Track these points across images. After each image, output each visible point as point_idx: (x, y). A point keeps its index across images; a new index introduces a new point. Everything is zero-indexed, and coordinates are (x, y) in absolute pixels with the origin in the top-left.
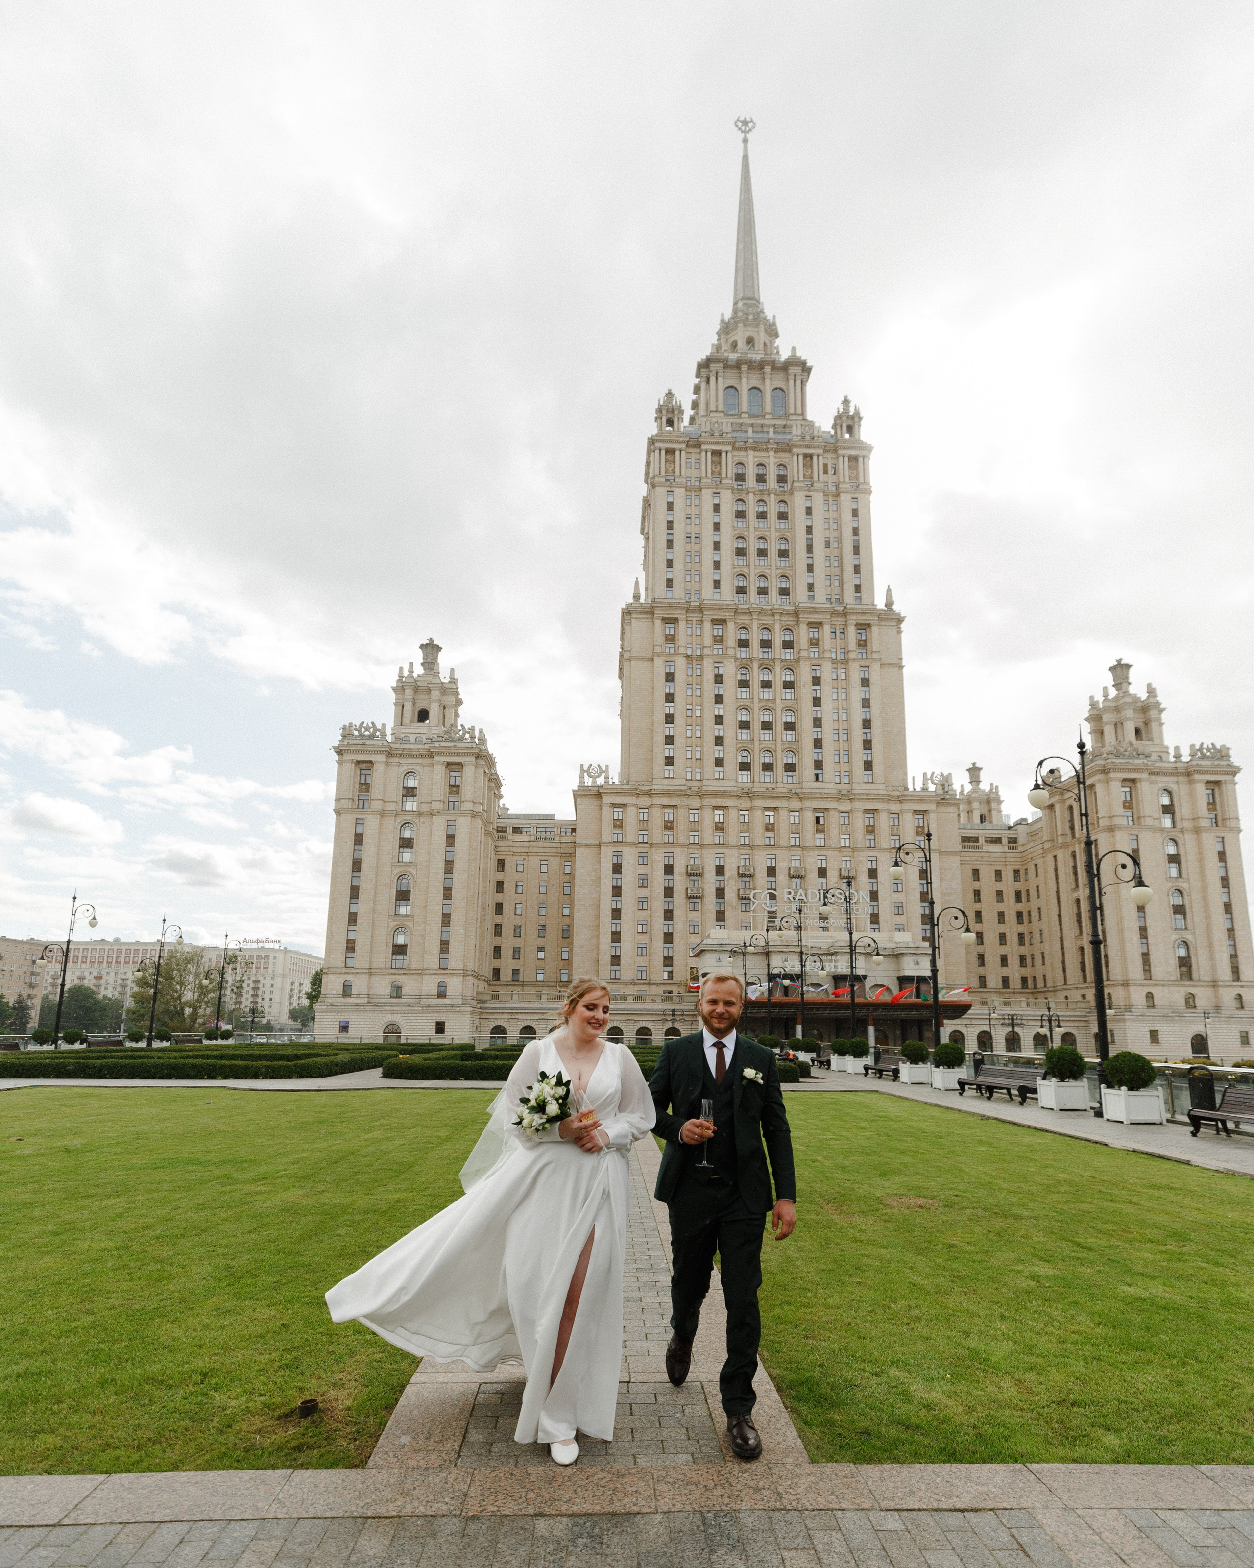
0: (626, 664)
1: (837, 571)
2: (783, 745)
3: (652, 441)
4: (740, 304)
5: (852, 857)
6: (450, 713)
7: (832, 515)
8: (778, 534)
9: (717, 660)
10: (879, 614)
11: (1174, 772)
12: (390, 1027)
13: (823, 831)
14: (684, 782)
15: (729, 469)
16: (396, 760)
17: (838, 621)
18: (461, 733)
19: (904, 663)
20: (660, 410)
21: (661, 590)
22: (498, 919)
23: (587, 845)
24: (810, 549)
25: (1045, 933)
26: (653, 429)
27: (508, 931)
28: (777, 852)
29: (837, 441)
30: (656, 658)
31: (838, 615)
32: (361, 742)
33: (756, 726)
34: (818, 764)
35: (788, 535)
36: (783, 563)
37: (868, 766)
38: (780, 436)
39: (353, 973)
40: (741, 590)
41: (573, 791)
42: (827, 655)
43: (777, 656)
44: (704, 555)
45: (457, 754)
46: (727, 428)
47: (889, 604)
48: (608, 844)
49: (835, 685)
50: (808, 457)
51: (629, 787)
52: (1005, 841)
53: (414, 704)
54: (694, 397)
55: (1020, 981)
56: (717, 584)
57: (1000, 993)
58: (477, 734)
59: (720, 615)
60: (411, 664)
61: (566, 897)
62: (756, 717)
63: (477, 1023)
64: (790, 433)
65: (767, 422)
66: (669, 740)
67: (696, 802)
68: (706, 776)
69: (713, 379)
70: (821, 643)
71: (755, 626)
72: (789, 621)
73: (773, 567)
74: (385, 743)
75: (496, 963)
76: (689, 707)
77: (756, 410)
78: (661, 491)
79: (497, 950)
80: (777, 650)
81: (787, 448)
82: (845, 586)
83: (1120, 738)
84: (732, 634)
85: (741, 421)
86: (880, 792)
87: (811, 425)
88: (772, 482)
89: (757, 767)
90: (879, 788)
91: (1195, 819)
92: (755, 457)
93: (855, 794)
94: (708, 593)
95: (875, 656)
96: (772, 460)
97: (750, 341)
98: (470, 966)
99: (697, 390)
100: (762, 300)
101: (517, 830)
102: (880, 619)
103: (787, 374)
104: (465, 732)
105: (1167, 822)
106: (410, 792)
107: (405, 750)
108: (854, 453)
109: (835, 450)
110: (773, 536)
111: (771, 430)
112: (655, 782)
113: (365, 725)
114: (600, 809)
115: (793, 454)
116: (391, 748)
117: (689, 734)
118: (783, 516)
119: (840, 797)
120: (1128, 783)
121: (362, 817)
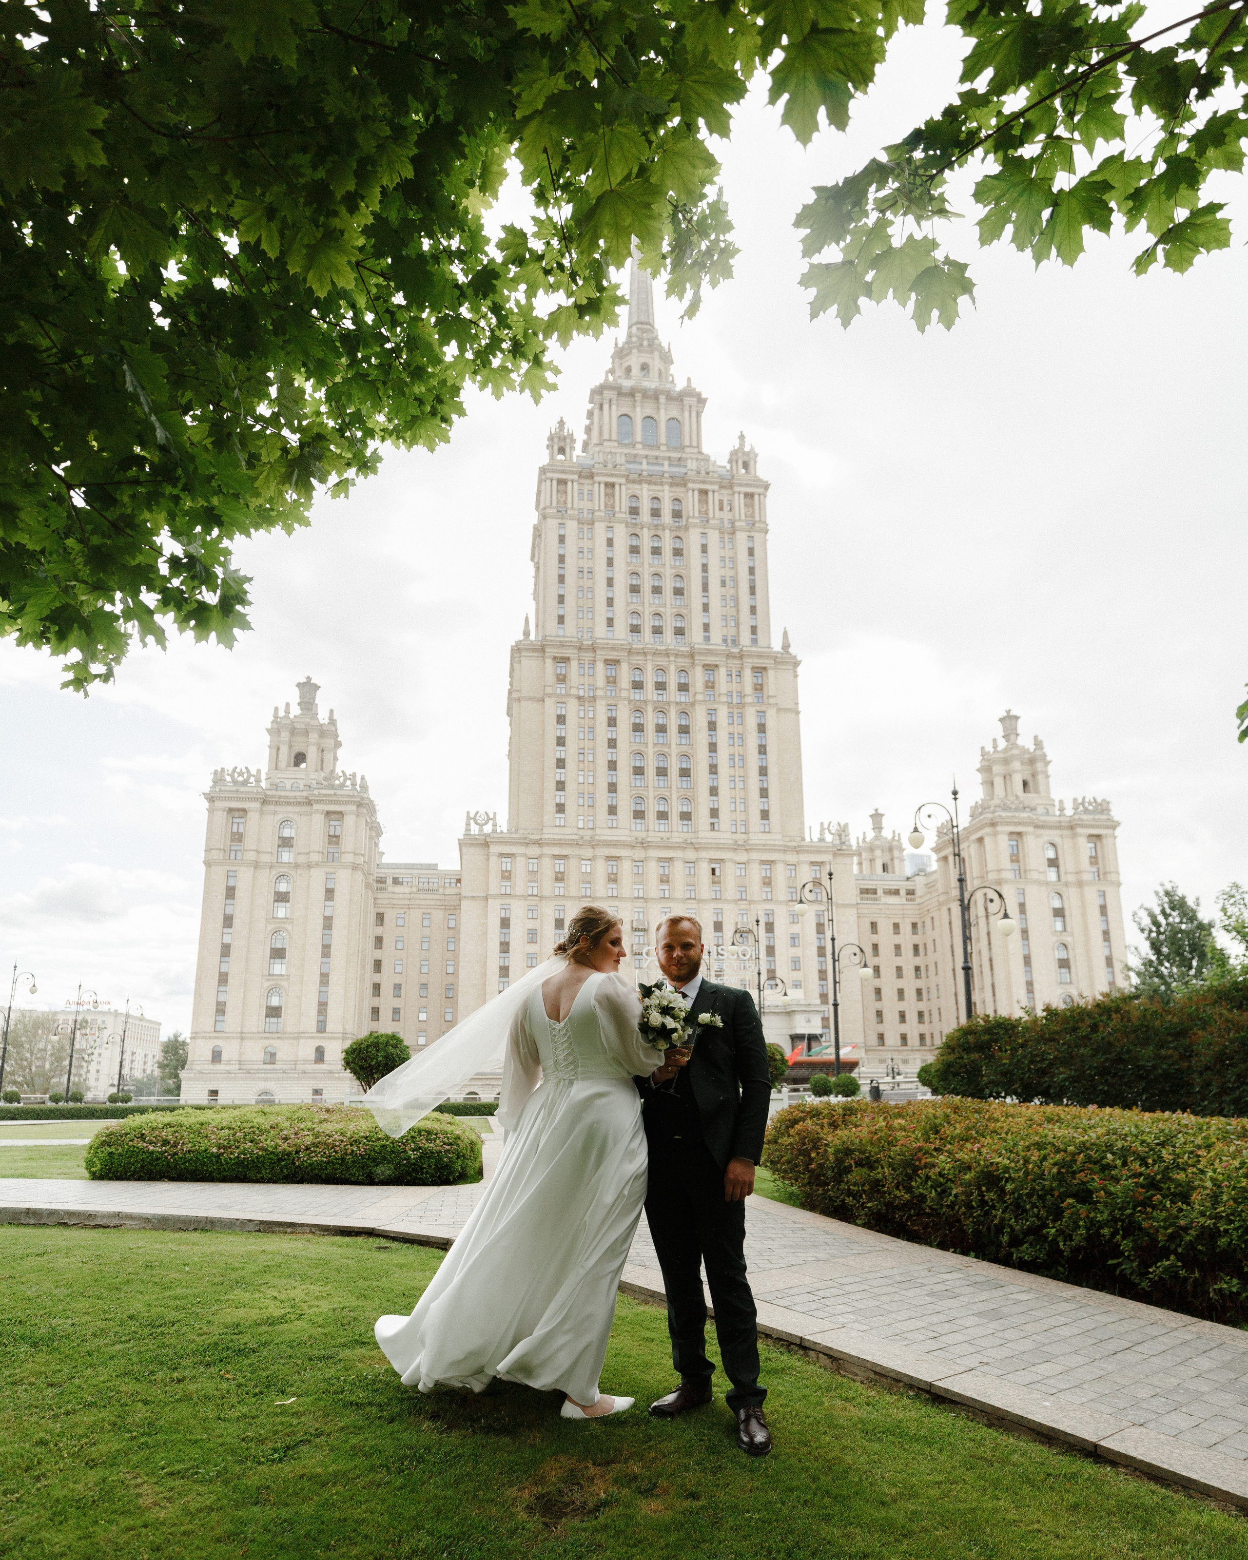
0: (515, 705)
1: (733, 612)
2: (678, 792)
3: (543, 471)
4: (634, 329)
5: (746, 910)
6: (328, 756)
7: (728, 553)
8: (674, 571)
9: (610, 702)
10: (776, 657)
11: (1059, 827)
12: (265, 1095)
13: (719, 882)
14: (575, 831)
15: (622, 503)
16: (271, 808)
17: (735, 664)
18: (342, 779)
19: (801, 708)
20: (551, 438)
21: (552, 627)
22: (377, 978)
23: (473, 897)
24: (705, 588)
25: (941, 988)
26: (544, 459)
27: (387, 990)
28: (671, 905)
29: (733, 477)
30: (547, 700)
31: (734, 657)
32: (234, 789)
33: (651, 772)
34: (714, 813)
35: (683, 572)
36: (678, 601)
37: (765, 815)
38: (675, 470)
39: (223, 1038)
40: (635, 629)
41: (459, 840)
42: (723, 699)
43: (672, 699)
44: (597, 592)
45: (338, 803)
46: (621, 460)
47: (786, 646)
49: (731, 731)
50: (704, 493)
51: (517, 836)
52: (903, 892)
53: (290, 747)
54: (587, 422)
55: (918, 1039)
56: (610, 622)
57: (898, 1050)
58: (358, 781)
59: (614, 655)
60: (288, 705)
61: (450, 954)
62: (650, 762)
64: (686, 466)
65: (662, 454)
66: (561, 786)
67: (588, 852)
68: (600, 824)
69: (606, 407)
70: (716, 686)
71: (650, 667)
72: (684, 662)
73: (669, 606)
74: (260, 790)
75: (374, 1026)
76: (581, 751)
77: (650, 441)
78: (552, 523)
79: (376, 1012)
80: (673, 694)
81: (680, 482)
82: (742, 627)
83: (1010, 791)
84: (625, 676)
85: (635, 452)
86: (777, 843)
87: (707, 459)
88: (667, 517)
89: (651, 815)
90: (776, 838)
91: (1079, 873)
92: (649, 490)
93: (751, 845)
94: (601, 632)
95: (772, 701)
96: (667, 494)
97: (644, 367)
98: (350, 1029)
99: (590, 414)
100: (656, 326)
101: (397, 881)
102: (777, 662)
103: (683, 406)
104: (346, 779)
105: (1052, 875)
106: (286, 843)
107: (280, 797)
108: (749, 490)
109: (731, 487)
110: (668, 573)
111: (666, 463)
112: (545, 830)
113: (238, 770)
114: (488, 859)
115: (688, 490)
116: (266, 796)
117: (581, 780)
118: (678, 552)
119: (736, 847)
120: (1015, 837)
121: (234, 869)
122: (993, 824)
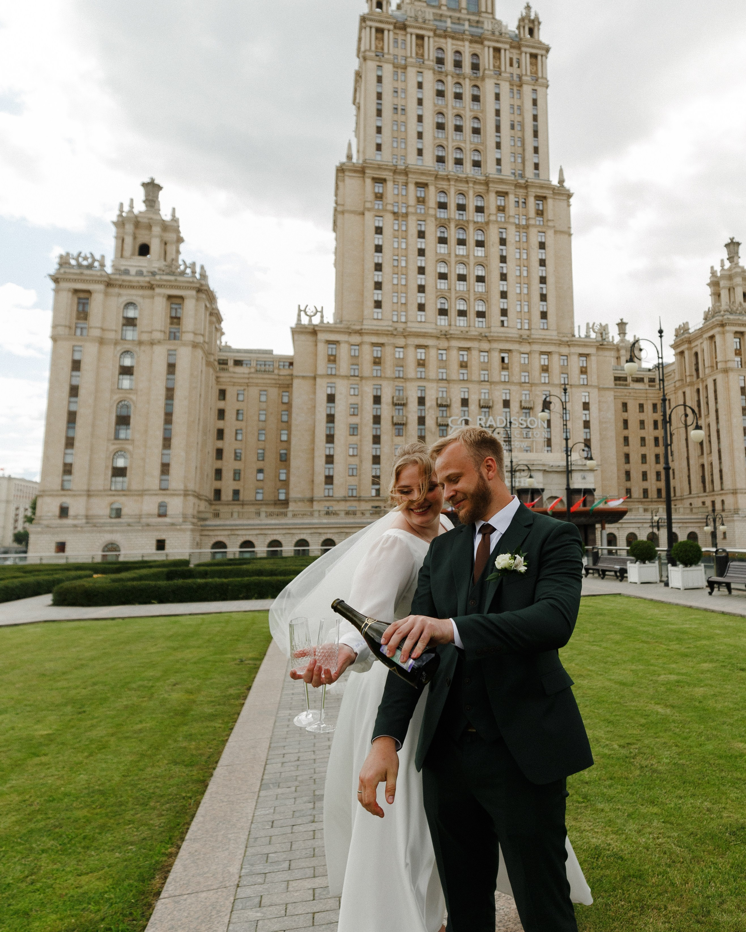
0: (340, 216)
1: (520, 150)
2: (475, 295)
3: (363, 19)
5: (531, 391)
6: (171, 249)
7: (517, 102)
8: (472, 113)
9: (420, 218)
10: (553, 189)
12: (110, 546)
13: (507, 369)
14: (390, 323)
15: (431, 52)
16: (116, 290)
17: (521, 192)
18: (182, 268)
19: (572, 231)
21: (371, 153)
22: (220, 444)
23: (303, 377)
24: (498, 129)
25: (676, 454)
26: (364, 9)
27: (228, 455)
28: (470, 386)
29: (521, 39)
30: (367, 213)
31: (521, 187)
32: (78, 271)
33: (453, 277)
34: (504, 312)
35: (480, 115)
36: (476, 139)
37: (544, 315)
38: (474, 30)
39: (69, 495)
40: (441, 160)
41: (292, 328)
42: (512, 220)
43: (471, 219)
44: (409, 126)
45: (178, 287)
46: (429, 17)
47: (561, 181)
48: (322, 376)
49: (518, 247)
50: (497, 50)
51: (342, 326)
52: (646, 380)
53: (135, 238)
55: (656, 492)
56: (420, 152)
57: (642, 502)
58: (198, 270)
59: (423, 179)
60: (132, 201)
61: (283, 424)
62: (453, 269)
63: (198, 539)
64: (482, 28)
65: (463, 16)
67: (401, 341)
68: (411, 318)
70: (506, 210)
71: (452, 191)
72: (481, 189)
73: (468, 142)
74: (104, 273)
75: (217, 485)
76: (396, 258)
77: (453, 5)
78: (371, 65)
79: (218, 473)
80: (471, 214)
81: (478, 40)
82: (527, 163)
83: (732, 300)
84: (433, 197)
85: (440, 12)
86: (553, 338)
87: (499, 23)
88: (467, 69)
89: (453, 313)
90: (552, 334)
92: (453, 44)
93: (533, 339)
94: (412, 159)
95: (550, 224)
96: (467, 49)
98: (191, 486)
101: (238, 363)
102: (554, 193)
104: (186, 267)
106: (130, 322)
107: (123, 281)
108: (534, 51)
109: (519, 47)
110: (468, 115)
111: (467, 23)
112: (365, 322)
113: (83, 255)
114: (316, 345)
115: (484, 46)
116: (110, 279)
117: (395, 282)
118: (476, 99)
119: (521, 340)
120: (738, 335)
121: (79, 343)
122: (723, 325)
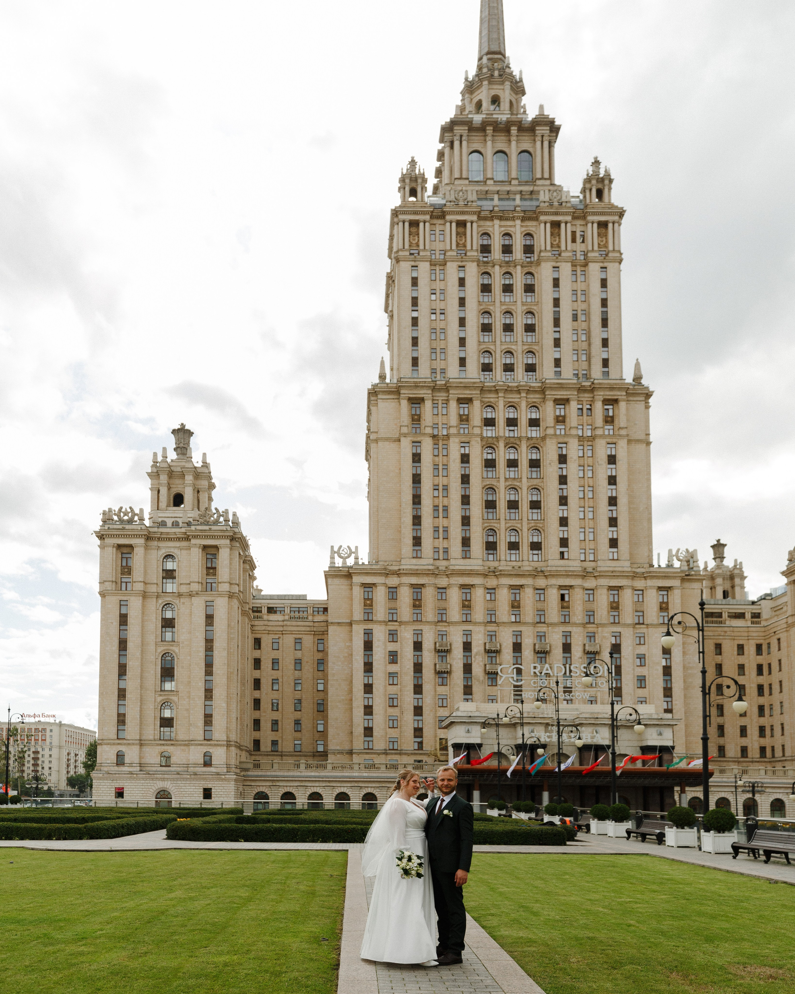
0: (373, 446)
1: (585, 345)
2: (528, 523)
3: (395, 213)
4: (485, 60)
5: (596, 633)
6: (204, 497)
7: (580, 286)
8: (525, 308)
9: (463, 440)
10: (627, 389)
12: (162, 793)
13: (568, 607)
14: (431, 561)
15: (474, 240)
16: (155, 543)
17: (586, 397)
18: (215, 516)
19: (652, 438)
20: (403, 180)
21: (406, 369)
22: (257, 694)
23: (338, 623)
24: (557, 322)
25: (786, 705)
27: (266, 705)
28: (523, 628)
29: (586, 206)
30: (402, 439)
31: (585, 391)
32: (120, 527)
33: (502, 505)
34: (564, 542)
35: (534, 308)
36: (530, 338)
37: (614, 543)
38: (528, 203)
39: (125, 744)
40: (487, 368)
41: (325, 572)
42: (574, 432)
43: (524, 435)
44: (449, 332)
45: (213, 537)
46: (472, 197)
47: (638, 377)
48: (358, 622)
49: (582, 463)
50: (556, 225)
51: (378, 567)
52: (748, 616)
53: (169, 489)
54: (438, 164)
55: (758, 751)
56: (463, 362)
57: (739, 762)
58: (231, 518)
59: (466, 393)
60: (165, 450)
61: (320, 673)
62: (502, 496)
63: (241, 789)
64: (538, 199)
65: (513, 189)
66: (417, 520)
67: (443, 581)
68: (453, 555)
69: (456, 144)
70: (567, 420)
71: (501, 404)
72: (535, 398)
73: (520, 343)
75: (256, 735)
76: (435, 488)
77: (501, 176)
78: (405, 266)
79: (257, 723)
80: (524, 429)
81: (534, 216)
82: (593, 361)
84: (477, 413)
85: (486, 188)
86: (626, 569)
87: (559, 189)
88: (518, 253)
89: (502, 547)
90: (624, 565)
92: (500, 226)
93: (600, 572)
94: (453, 371)
95: (623, 432)
96: (518, 230)
97: (495, 100)
98: (233, 737)
99: (441, 155)
101: (271, 610)
102: (628, 394)
103: (534, 135)
104: (219, 516)
106: (169, 574)
108: (603, 218)
109: (584, 218)
110: (520, 310)
111: (518, 197)
112: (403, 561)
113: (123, 510)
114: (351, 589)
115: (540, 223)
116: (149, 532)
117: (436, 514)
118: (529, 289)
119: (585, 574)
